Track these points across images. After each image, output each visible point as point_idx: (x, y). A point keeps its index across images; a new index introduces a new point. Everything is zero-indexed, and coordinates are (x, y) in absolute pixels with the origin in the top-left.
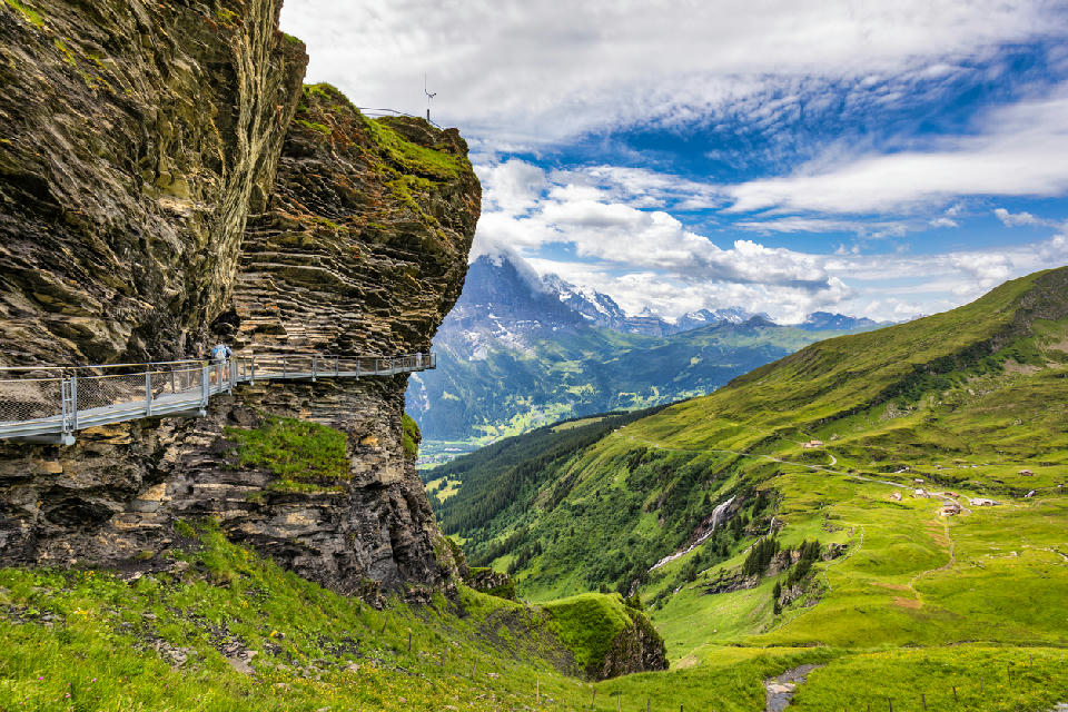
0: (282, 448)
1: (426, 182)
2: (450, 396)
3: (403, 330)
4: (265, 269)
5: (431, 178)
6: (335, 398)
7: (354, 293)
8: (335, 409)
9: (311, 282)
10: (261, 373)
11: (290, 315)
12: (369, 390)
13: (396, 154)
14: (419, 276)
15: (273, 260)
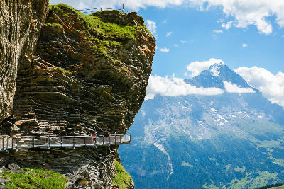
0: (29, 183)
1: (115, 43)
2: (187, 164)
3: (105, 121)
4: (31, 95)
5: (118, 40)
6: (64, 159)
7: (75, 104)
8: (64, 165)
9: (53, 99)
10: (24, 145)
11: (42, 116)
12: (85, 155)
13: (99, 31)
14: (112, 92)
15: (34, 90)
